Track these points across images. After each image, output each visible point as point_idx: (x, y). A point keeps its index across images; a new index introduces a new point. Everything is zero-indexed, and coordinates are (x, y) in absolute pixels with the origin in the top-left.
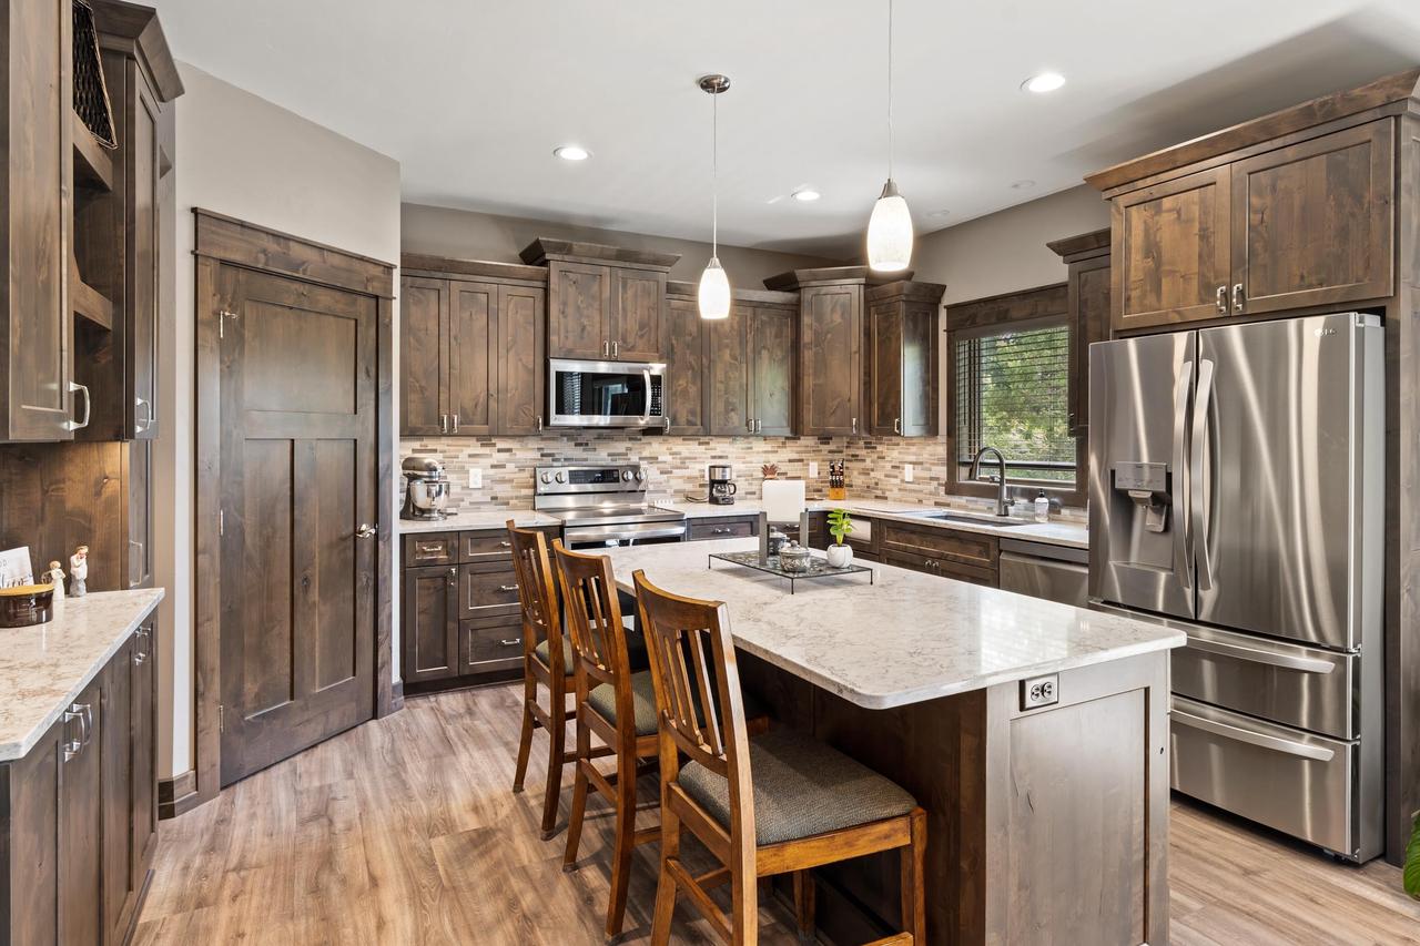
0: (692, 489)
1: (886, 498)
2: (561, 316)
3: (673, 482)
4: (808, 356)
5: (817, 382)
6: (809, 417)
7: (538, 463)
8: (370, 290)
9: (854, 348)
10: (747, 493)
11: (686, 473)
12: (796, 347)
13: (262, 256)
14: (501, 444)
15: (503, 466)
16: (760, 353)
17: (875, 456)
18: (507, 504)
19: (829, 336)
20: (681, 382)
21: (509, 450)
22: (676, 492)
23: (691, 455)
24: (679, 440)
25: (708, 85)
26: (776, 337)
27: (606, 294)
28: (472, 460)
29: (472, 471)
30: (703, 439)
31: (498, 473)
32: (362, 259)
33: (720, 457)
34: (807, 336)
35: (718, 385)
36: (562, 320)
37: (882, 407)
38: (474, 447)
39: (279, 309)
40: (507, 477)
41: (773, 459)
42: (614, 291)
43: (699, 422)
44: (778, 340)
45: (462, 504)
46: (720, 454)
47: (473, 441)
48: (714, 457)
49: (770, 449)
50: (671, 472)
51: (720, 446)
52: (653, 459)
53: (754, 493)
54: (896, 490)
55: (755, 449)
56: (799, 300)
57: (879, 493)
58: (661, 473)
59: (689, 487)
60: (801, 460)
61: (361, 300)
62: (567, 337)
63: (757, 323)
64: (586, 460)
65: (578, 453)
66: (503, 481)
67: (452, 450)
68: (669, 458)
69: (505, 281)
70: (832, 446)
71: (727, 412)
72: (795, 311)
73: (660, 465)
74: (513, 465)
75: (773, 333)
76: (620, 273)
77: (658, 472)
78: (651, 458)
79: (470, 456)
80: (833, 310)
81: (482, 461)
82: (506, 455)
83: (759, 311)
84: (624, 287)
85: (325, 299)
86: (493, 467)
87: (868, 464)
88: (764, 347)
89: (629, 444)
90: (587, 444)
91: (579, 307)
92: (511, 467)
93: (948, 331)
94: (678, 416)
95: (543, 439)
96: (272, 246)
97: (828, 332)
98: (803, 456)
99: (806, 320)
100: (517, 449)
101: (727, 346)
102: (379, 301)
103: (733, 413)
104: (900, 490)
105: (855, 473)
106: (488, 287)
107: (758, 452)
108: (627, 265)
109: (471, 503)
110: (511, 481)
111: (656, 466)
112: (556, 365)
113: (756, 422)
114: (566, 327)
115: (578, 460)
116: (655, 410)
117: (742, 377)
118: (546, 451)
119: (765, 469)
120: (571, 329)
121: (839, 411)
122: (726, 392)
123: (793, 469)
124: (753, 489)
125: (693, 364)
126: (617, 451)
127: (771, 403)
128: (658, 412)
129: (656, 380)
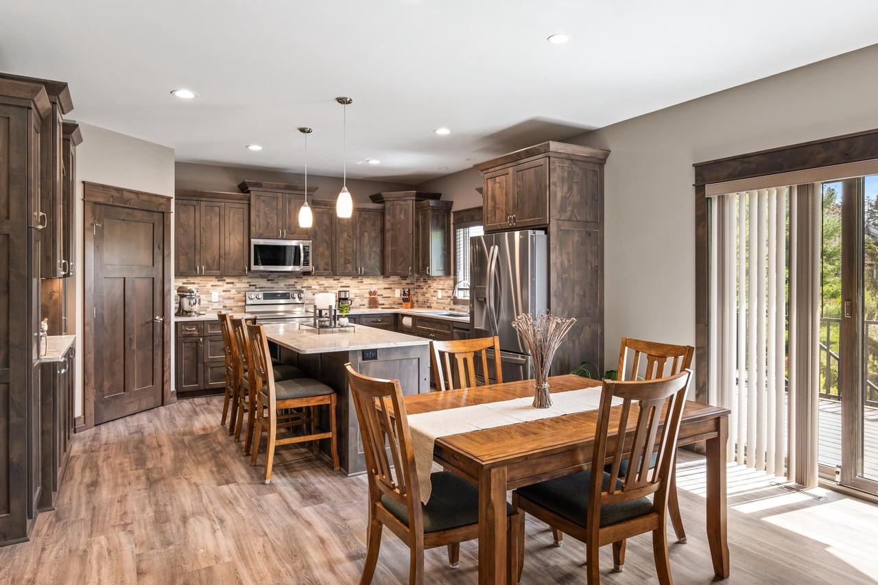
1: (431, 307)
2: (257, 217)
4: (388, 235)
5: (393, 248)
6: (389, 266)
7: (247, 289)
8: (160, 210)
9: (410, 232)
10: (360, 305)
12: (383, 231)
13: (111, 199)
14: (228, 280)
15: (230, 291)
16: (363, 234)
17: (427, 286)
18: (232, 309)
19: (398, 225)
20: (320, 250)
21: (233, 283)
23: (330, 286)
25: (303, 130)
26: (373, 225)
27: (280, 206)
28: (213, 288)
29: (213, 293)
30: (336, 277)
31: (227, 294)
32: (156, 196)
33: (346, 287)
34: (388, 226)
35: (341, 250)
36: (257, 219)
37: (423, 261)
38: (214, 281)
39: (119, 221)
40: (232, 296)
41: (373, 288)
42: (284, 205)
43: (330, 269)
44: (373, 227)
45: (207, 309)
46: (345, 285)
47: (214, 279)
48: (341, 287)
49: (374, 282)
51: (346, 281)
52: (309, 288)
53: (364, 305)
54: (435, 303)
55: (365, 282)
56: (384, 209)
57: (428, 304)
60: (391, 288)
61: (156, 214)
62: (260, 228)
63: (362, 218)
64: (273, 288)
65: (268, 284)
66: (229, 298)
67: (203, 283)
68: (317, 287)
69: (228, 201)
70: (408, 281)
71: (345, 263)
72: (383, 213)
74: (234, 290)
75: (371, 224)
76: (287, 196)
77: (311, 294)
78: (308, 287)
79: (212, 286)
80: (400, 213)
81: (219, 288)
82: (231, 285)
83: (362, 213)
84: (289, 203)
85: (139, 215)
86: (224, 291)
87: (425, 290)
88: (366, 231)
89: (296, 280)
90: (273, 280)
91: (266, 213)
92: (233, 291)
93: (454, 224)
94: (319, 266)
95: (250, 278)
96: (116, 194)
97: (398, 223)
98: (392, 286)
99: (387, 217)
100: (236, 282)
101: (345, 230)
102: (164, 215)
103: (348, 265)
104: (437, 303)
105: (420, 295)
106: (219, 204)
107: (366, 284)
108: (291, 192)
109: (213, 309)
110: (234, 298)
111: (311, 291)
112: (254, 241)
113: (361, 269)
114: (259, 223)
115: (268, 288)
116: (297, 263)
117: (353, 246)
118: (252, 284)
119: (370, 293)
120: (261, 224)
121: (403, 263)
122: (345, 253)
123: (386, 293)
124: (364, 303)
125: (327, 240)
126: (290, 283)
127: (370, 259)
128: (307, 264)
129: (306, 248)
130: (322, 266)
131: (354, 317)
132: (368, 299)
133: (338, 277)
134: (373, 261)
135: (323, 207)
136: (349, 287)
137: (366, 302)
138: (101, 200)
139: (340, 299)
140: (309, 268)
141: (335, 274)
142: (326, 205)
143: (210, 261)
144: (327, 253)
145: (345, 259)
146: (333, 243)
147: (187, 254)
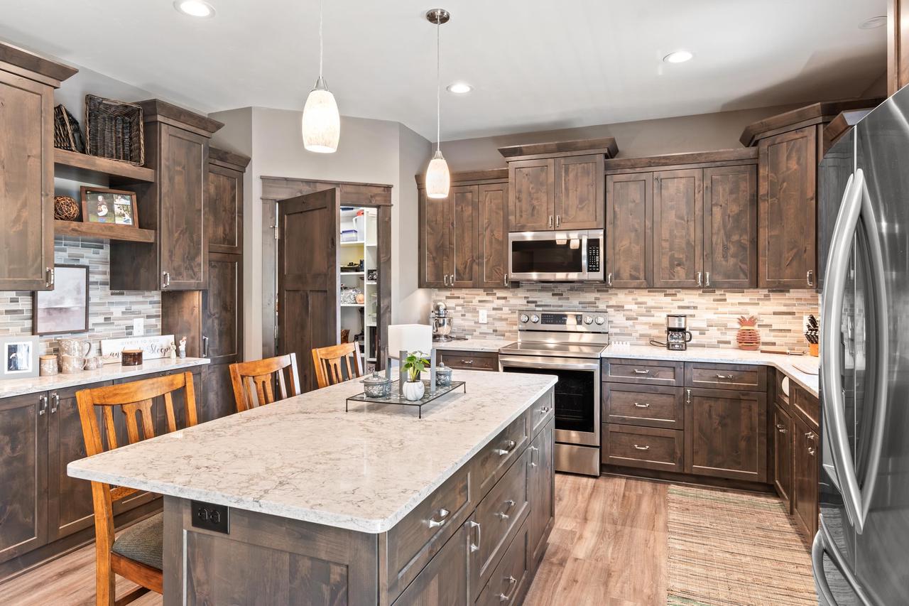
0: (659, 335)
2: (517, 201)
3: (638, 327)
4: (764, 207)
5: (775, 233)
7: (524, 308)
8: (373, 203)
10: (719, 342)
11: (652, 320)
14: (500, 293)
15: (501, 309)
18: (504, 335)
19: (785, 184)
20: (624, 243)
21: (505, 298)
22: (642, 336)
23: (656, 305)
25: (431, 17)
26: (731, 192)
27: (551, 179)
28: (481, 304)
29: (481, 312)
31: (497, 314)
32: (366, 185)
33: (688, 307)
34: (764, 188)
35: (663, 243)
36: (518, 204)
38: (480, 295)
40: (504, 317)
41: (752, 311)
42: (558, 176)
43: (642, 275)
44: (734, 196)
45: (475, 333)
46: (687, 305)
47: (481, 291)
48: (680, 307)
49: (748, 301)
50: (636, 319)
51: (688, 298)
52: (619, 308)
53: (729, 343)
55: (730, 301)
56: (758, 153)
58: (627, 319)
59: (654, 332)
60: (793, 314)
62: (521, 216)
63: (707, 182)
64: (561, 306)
65: (554, 301)
66: (501, 319)
67: (468, 298)
68: (635, 307)
69: (483, 182)
71: (672, 266)
72: (755, 164)
73: (625, 313)
74: (507, 308)
75: (727, 190)
76: (562, 161)
77: (625, 318)
78: (618, 306)
79: (480, 301)
80: (789, 158)
81: (488, 305)
82: (502, 302)
83: (708, 172)
84: (566, 172)
86: (494, 309)
88: (716, 205)
89: (598, 295)
90: (562, 295)
91: (530, 193)
92: (506, 310)
94: (622, 271)
95: (528, 290)
97: (784, 181)
98: (793, 309)
99: (763, 171)
100: (509, 297)
101: (672, 208)
102: (381, 209)
103: (679, 268)
106: (472, 188)
107: (732, 304)
108: (569, 154)
109: (480, 333)
110: (506, 319)
111: (623, 313)
112: (514, 237)
113: (704, 277)
114: (521, 208)
115: (554, 306)
116: (593, 267)
117: (688, 234)
118: (530, 299)
119: (742, 322)
120: (524, 209)
121: (795, 263)
122: (671, 250)
123: (778, 322)
124: (727, 338)
125: (637, 226)
126: (587, 300)
127: (725, 257)
128: (596, 270)
129: (593, 244)
130: (625, 274)
131: (674, 365)
132: (736, 332)
133: (673, 291)
134: (732, 261)
135: (628, 170)
136: (695, 308)
137: (732, 336)
139: (670, 329)
140: (599, 276)
141: (651, 287)
142: (633, 167)
143: (461, 267)
144: (636, 249)
145: (672, 258)
146: (648, 231)
147: (434, 259)
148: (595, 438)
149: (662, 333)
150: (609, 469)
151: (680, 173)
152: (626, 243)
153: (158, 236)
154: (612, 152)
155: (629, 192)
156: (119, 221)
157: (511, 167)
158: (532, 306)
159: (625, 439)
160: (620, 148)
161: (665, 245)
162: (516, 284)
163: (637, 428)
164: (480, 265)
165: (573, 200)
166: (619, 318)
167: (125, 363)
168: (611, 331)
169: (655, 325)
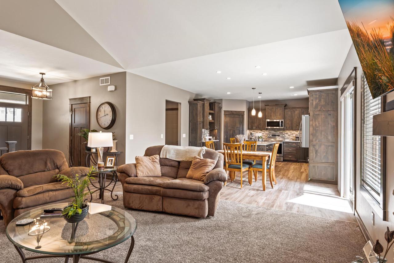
7: (268, 133)
8: (241, 114)
11: (293, 136)
18: (264, 139)
22: (291, 138)
23: (294, 133)
24: (292, 131)
27: (274, 110)
31: (263, 135)
32: (241, 111)
42: (275, 110)
47: (260, 130)
48: (297, 133)
50: (290, 136)
52: (287, 134)
59: (293, 138)
61: (241, 116)
62: (268, 117)
64: (276, 133)
65: (274, 132)
68: (290, 133)
76: (276, 107)
79: (259, 132)
81: (261, 133)
82: (264, 132)
84: (277, 109)
85: (236, 116)
89: (283, 131)
90: (276, 131)
91: (270, 113)
92: (265, 134)
95: (269, 130)
96: (231, 112)
101: (296, 116)
102: (243, 115)
108: (278, 106)
110: (265, 136)
112: (267, 120)
116: (282, 126)
120: (269, 115)
125: (290, 119)
126: (281, 132)
128: (283, 127)
129: (282, 122)
130: (288, 127)
131: (296, 142)
138: (227, 114)
139: (296, 137)
140: (283, 128)
141: (292, 129)
142: (289, 108)
143: (257, 126)
144: (290, 123)
145: (296, 124)
146: (292, 120)
147: (251, 124)
148: (282, 155)
149: (295, 138)
150: (284, 161)
151: (298, 110)
152: (288, 122)
153: (215, 121)
154: (286, 105)
155: (288, 113)
156: (211, 119)
157: (267, 108)
158: (270, 133)
159: (287, 155)
160: (287, 104)
161: (295, 122)
162: (267, 129)
163: (290, 153)
164: (260, 125)
165: (278, 114)
166: (287, 136)
167: (209, 140)
168: (285, 138)
169: (294, 137)
